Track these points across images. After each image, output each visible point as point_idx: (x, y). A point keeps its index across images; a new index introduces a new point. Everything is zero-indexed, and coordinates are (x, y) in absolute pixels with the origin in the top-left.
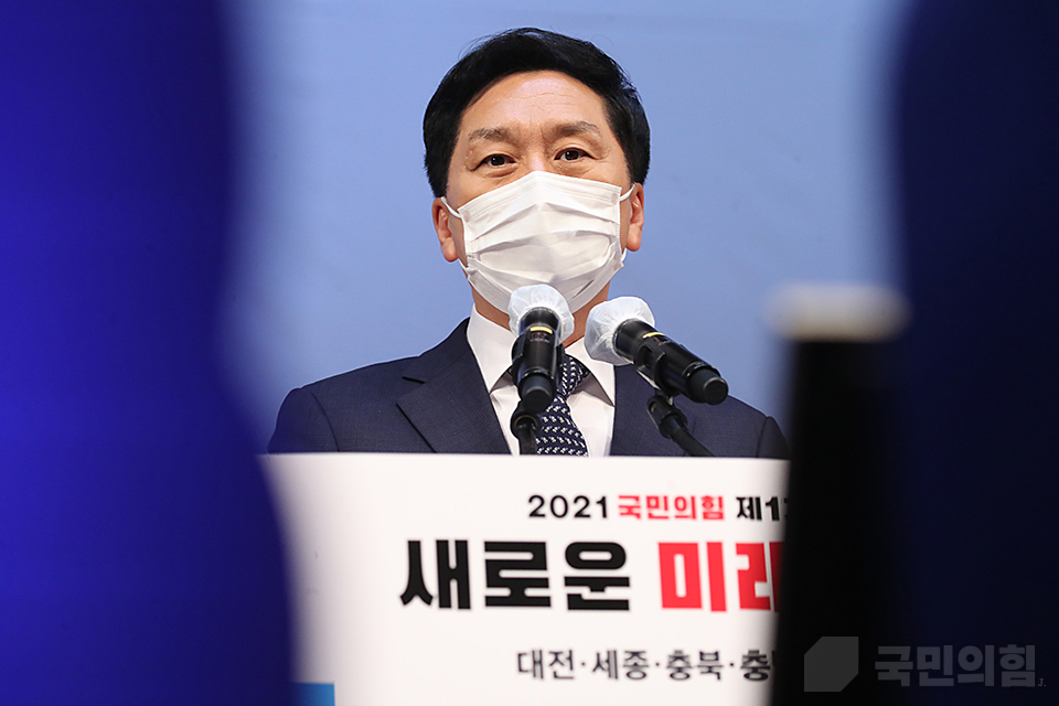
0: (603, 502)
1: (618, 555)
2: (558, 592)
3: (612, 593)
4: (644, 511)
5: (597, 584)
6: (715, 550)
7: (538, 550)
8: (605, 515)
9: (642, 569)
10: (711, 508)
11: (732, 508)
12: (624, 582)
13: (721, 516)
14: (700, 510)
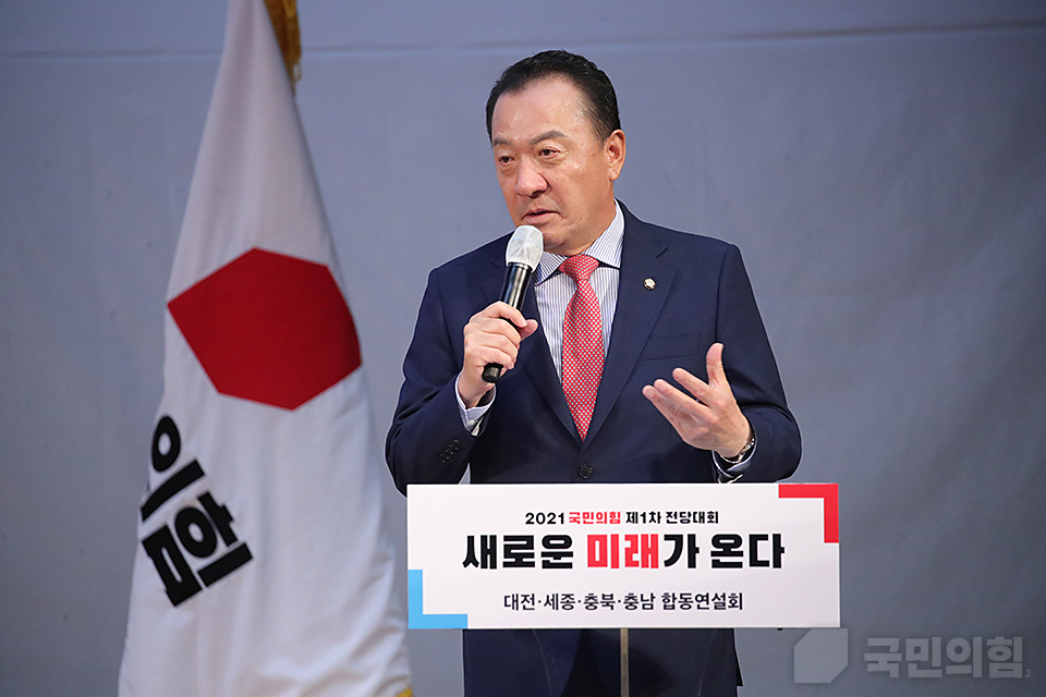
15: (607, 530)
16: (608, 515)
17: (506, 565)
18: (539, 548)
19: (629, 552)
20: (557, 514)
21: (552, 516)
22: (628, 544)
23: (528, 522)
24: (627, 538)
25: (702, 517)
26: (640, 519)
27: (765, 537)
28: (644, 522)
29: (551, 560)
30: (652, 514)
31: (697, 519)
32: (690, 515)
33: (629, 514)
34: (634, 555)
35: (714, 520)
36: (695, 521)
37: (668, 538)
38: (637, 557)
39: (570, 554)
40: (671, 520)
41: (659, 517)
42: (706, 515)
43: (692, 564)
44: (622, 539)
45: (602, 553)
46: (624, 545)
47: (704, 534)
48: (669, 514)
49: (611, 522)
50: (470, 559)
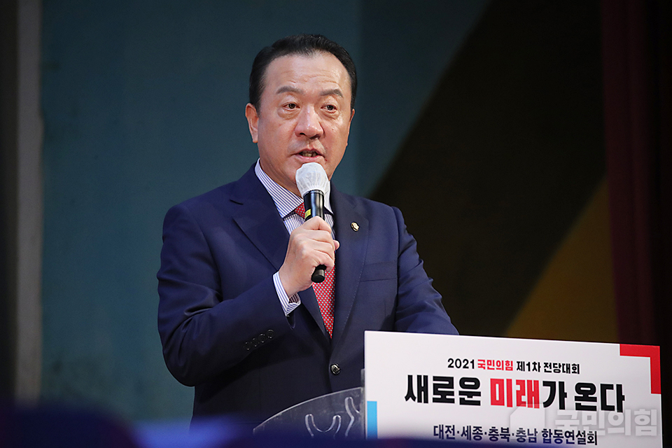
15: (503, 375)
16: (505, 363)
17: (435, 400)
18: (457, 388)
19: (520, 394)
20: (470, 360)
21: (466, 362)
22: (518, 388)
23: (450, 366)
24: (518, 382)
25: (568, 368)
26: (526, 367)
27: (611, 387)
28: (529, 370)
29: (466, 398)
30: (535, 364)
31: (565, 370)
32: (560, 366)
33: (518, 363)
34: (523, 397)
35: (576, 371)
36: (564, 372)
37: (546, 384)
38: (524, 398)
39: (479, 394)
40: (548, 369)
41: (539, 367)
42: (571, 367)
43: (562, 406)
44: (514, 383)
45: (501, 393)
46: (516, 388)
47: (570, 381)
48: (546, 364)
49: (507, 369)
50: (410, 395)
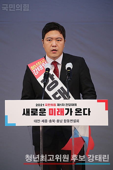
0: (43, 104)
1: (45, 110)
2: (38, 114)
3: (44, 114)
4: (48, 105)
5: (42, 113)
6: (55, 109)
7: (37, 109)
8: (44, 106)
9: (47, 111)
10: (55, 105)
11: (57, 105)
12: (45, 113)
13: (56, 106)
14: (53, 105)
